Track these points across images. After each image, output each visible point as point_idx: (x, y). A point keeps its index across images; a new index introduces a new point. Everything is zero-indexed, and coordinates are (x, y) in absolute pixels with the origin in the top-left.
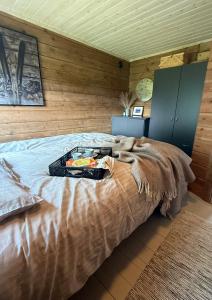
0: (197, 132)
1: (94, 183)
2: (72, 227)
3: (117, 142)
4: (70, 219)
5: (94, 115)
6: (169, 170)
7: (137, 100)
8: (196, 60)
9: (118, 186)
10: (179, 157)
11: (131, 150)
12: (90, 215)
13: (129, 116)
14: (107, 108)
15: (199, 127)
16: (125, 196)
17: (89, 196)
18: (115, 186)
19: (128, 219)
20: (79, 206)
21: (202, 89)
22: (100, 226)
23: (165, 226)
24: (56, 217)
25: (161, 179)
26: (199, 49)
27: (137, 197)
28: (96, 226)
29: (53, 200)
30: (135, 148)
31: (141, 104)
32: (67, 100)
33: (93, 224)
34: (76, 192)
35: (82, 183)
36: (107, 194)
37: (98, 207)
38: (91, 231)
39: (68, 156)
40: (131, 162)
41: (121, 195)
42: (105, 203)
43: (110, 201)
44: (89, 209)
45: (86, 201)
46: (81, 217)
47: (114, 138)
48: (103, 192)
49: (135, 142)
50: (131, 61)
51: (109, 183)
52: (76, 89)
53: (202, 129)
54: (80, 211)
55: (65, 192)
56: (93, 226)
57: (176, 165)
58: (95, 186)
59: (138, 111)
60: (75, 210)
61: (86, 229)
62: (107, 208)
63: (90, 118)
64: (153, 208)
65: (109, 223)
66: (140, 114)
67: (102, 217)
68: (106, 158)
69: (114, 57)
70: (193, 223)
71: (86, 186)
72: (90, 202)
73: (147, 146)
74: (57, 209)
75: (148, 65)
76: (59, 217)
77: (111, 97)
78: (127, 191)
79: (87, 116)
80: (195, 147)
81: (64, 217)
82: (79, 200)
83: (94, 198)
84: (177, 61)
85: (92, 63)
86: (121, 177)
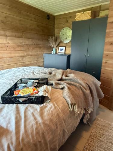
0: (103, 64)
1: (38, 107)
2: (24, 145)
3: (50, 73)
4: (23, 139)
5: (31, 53)
6: (88, 92)
7: (61, 42)
8: (99, 16)
9: (55, 108)
10: (93, 82)
11: (61, 80)
12: (38, 133)
13: (56, 53)
14: (40, 48)
15: (104, 61)
16: (61, 115)
17: (35, 119)
18: (53, 108)
19: (64, 131)
20: (29, 127)
21: (105, 36)
22: (45, 141)
23: (87, 131)
24: (11, 139)
25: (83, 99)
26: (100, 8)
27: (69, 114)
28: (42, 141)
29: (7, 125)
30: (64, 77)
31: (64, 45)
32: (10, 42)
33: (40, 140)
34: (25, 116)
35: (29, 108)
36: (48, 115)
37: (42, 126)
38: (38, 146)
39: (15, 86)
40: (62, 89)
41: (58, 115)
42: (47, 122)
43: (51, 120)
44: (36, 129)
45: (33, 122)
46: (30, 137)
47: (47, 70)
48: (45, 114)
49: (63, 74)
50: (55, 15)
51: (49, 106)
52: (17, 34)
53: (106, 62)
54: (29, 131)
55: (16, 118)
56: (40, 142)
57: (92, 88)
58: (39, 110)
59: (62, 50)
60: (26, 131)
61: (35, 145)
62: (49, 126)
63: (28, 55)
64: (79, 120)
65: (51, 137)
66: (63, 51)
67: (46, 133)
68: (45, 87)
69: (43, 12)
70: (104, 126)
71: (32, 110)
72: (37, 123)
73: (72, 76)
74: (11, 132)
75: (67, 18)
76: (14, 139)
77: (42, 40)
78: (62, 111)
79: (25, 54)
80: (102, 75)
81: (17, 138)
82: (27, 122)
83: (39, 119)
84: (87, 16)
85: (28, 16)
86: (56, 101)
